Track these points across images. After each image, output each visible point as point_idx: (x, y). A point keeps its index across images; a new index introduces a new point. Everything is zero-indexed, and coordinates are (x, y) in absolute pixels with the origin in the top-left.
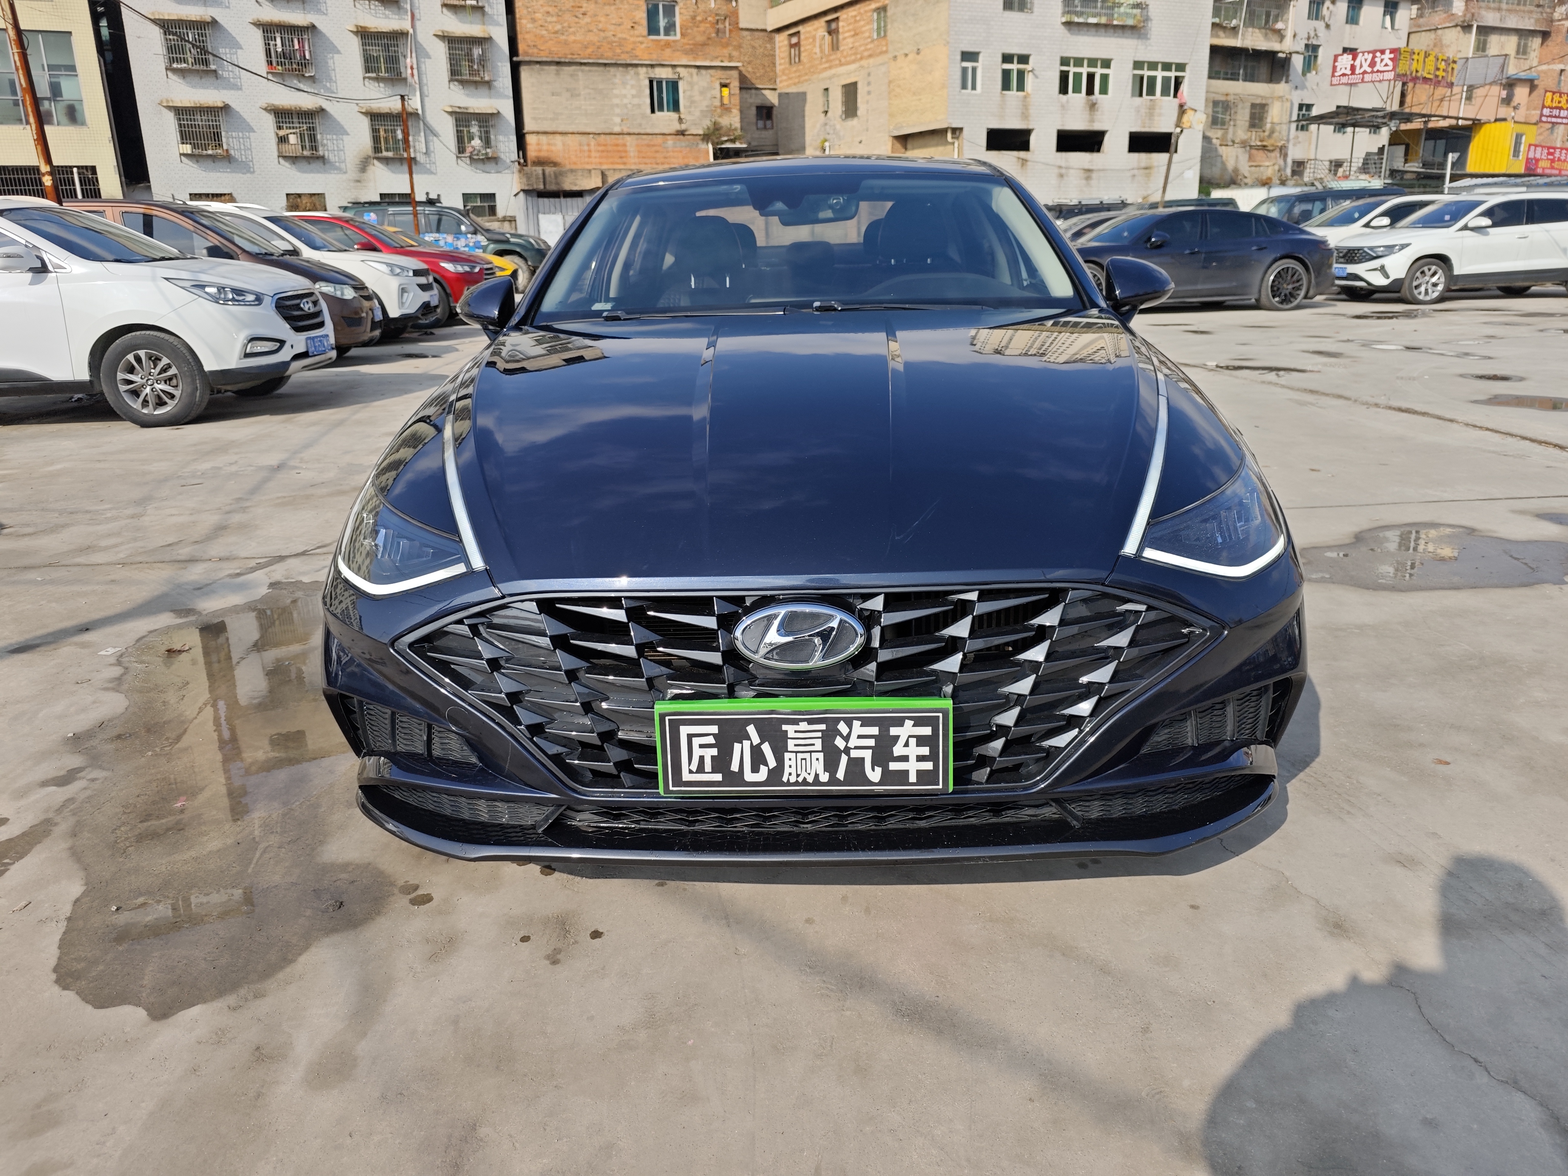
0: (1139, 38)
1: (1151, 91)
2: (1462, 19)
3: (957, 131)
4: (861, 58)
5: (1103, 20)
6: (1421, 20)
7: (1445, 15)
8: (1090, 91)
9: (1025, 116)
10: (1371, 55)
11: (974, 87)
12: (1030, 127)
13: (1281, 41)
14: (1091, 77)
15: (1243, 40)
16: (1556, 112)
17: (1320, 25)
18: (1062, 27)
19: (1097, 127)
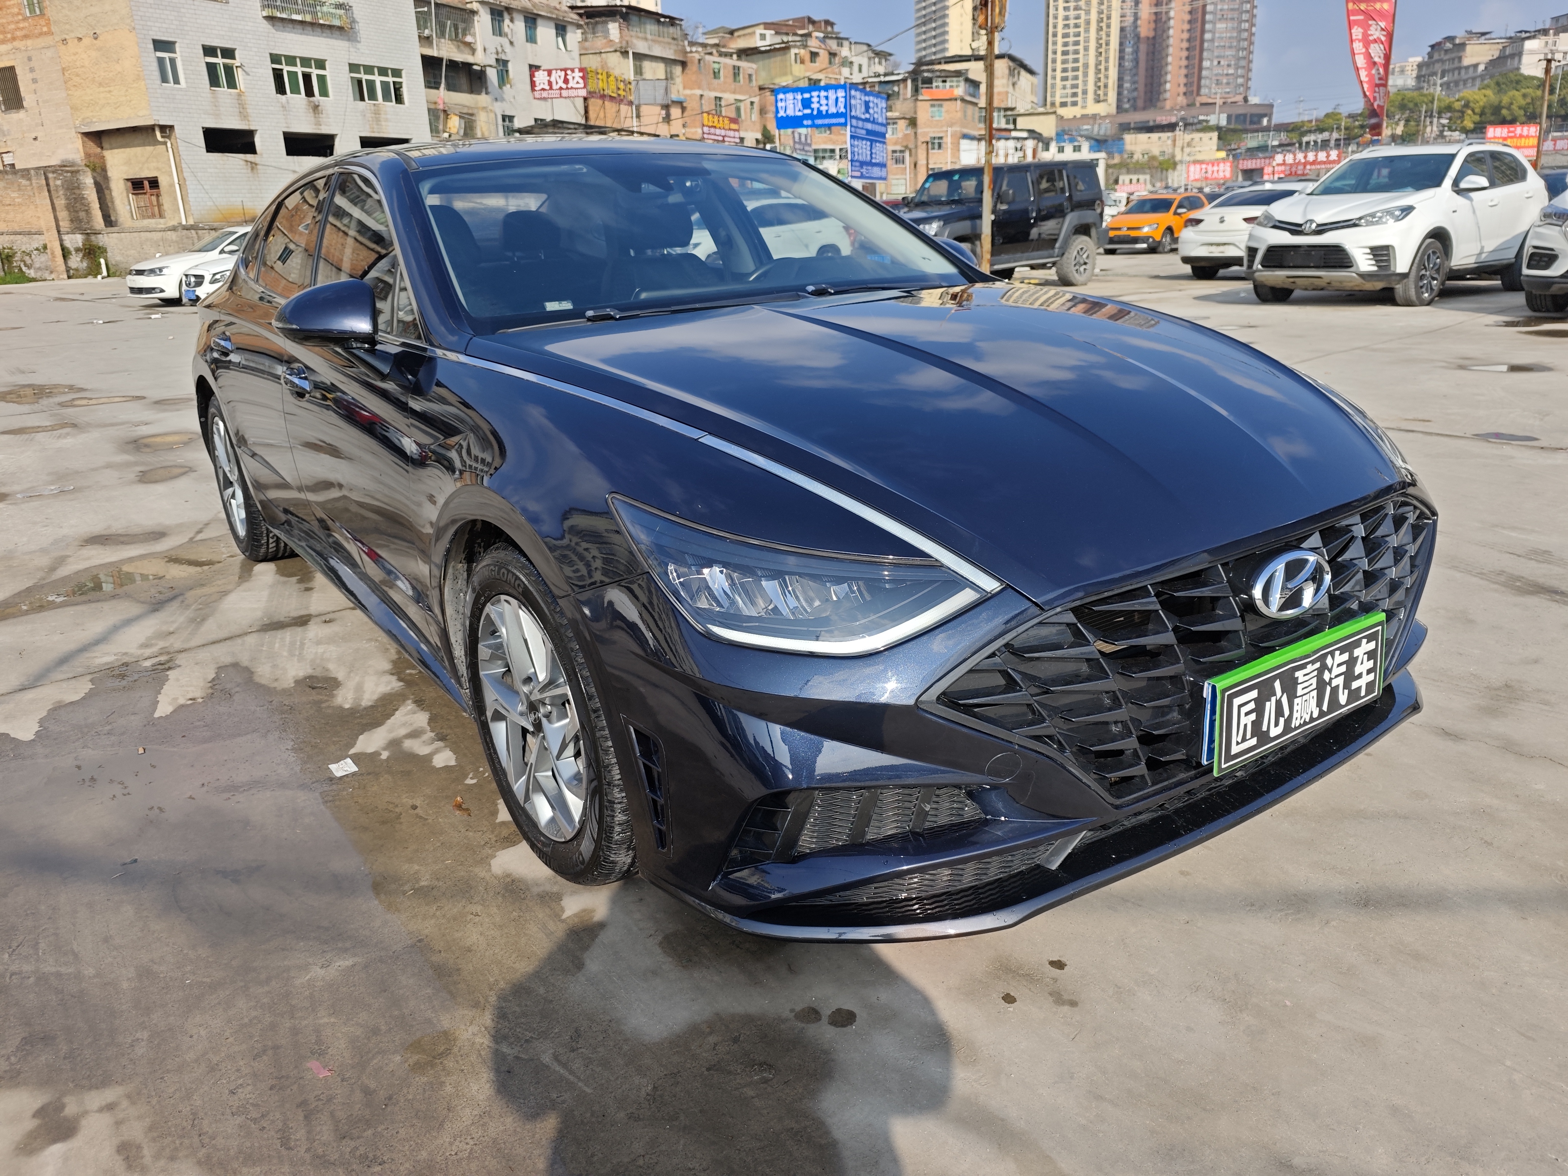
0: (349, 40)
1: (373, 96)
2: (619, 45)
3: (167, 130)
4: (14, 39)
5: (308, 18)
6: (587, 44)
7: (605, 41)
8: (309, 93)
9: (244, 115)
10: (563, 73)
11: (177, 81)
12: (252, 128)
13: (473, 54)
14: (307, 77)
15: (438, 50)
16: (712, 130)
17: (505, 41)
18: (265, 22)
19: (325, 130)
